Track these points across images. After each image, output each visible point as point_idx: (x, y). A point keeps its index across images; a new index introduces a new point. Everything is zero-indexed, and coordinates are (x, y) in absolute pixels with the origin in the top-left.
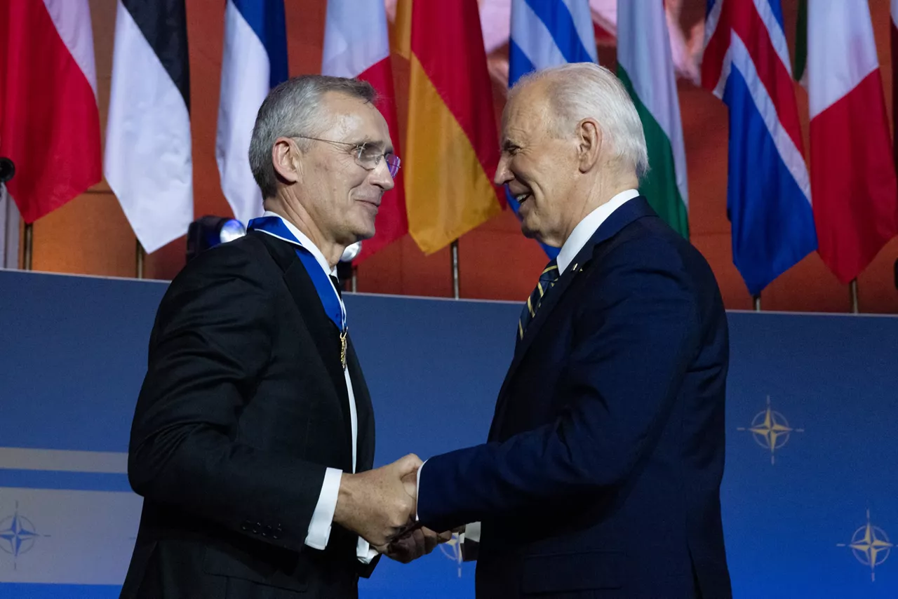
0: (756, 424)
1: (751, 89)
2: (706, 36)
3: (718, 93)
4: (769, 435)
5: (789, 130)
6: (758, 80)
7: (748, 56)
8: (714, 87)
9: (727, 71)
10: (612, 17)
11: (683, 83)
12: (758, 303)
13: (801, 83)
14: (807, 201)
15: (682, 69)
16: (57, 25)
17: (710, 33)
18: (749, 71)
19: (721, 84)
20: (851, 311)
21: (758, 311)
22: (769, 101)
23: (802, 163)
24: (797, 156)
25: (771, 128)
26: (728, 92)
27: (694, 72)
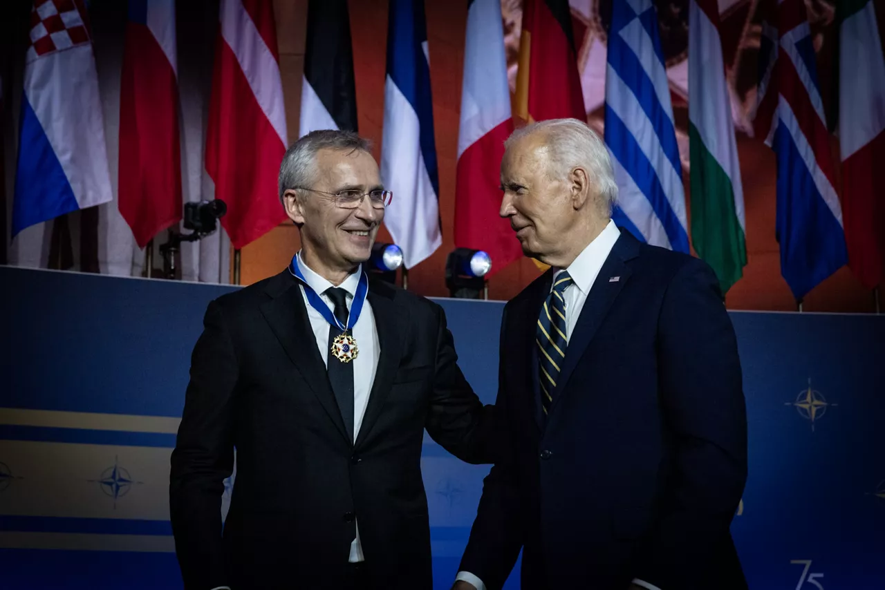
0: (799, 400)
1: (795, 139)
2: (758, 98)
3: (768, 143)
4: (810, 408)
5: (825, 171)
6: (801, 132)
7: (792, 113)
8: (765, 138)
9: (776, 125)
10: (684, 85)
11: (740, 135)
12: (801, 306)
13: (835, 134)
14: (839, 225)
15: (738, 124)
16: (258, 97)
17: (762, 96)
18: (792, 125)
19: (771, 135)
20: (875, 312)
21: (801, 312)
22: (809, 149)
23: (836, 196)
24: (832, 190)
25: (811, 169)
26: (775, 142)
27: (748, 127)
